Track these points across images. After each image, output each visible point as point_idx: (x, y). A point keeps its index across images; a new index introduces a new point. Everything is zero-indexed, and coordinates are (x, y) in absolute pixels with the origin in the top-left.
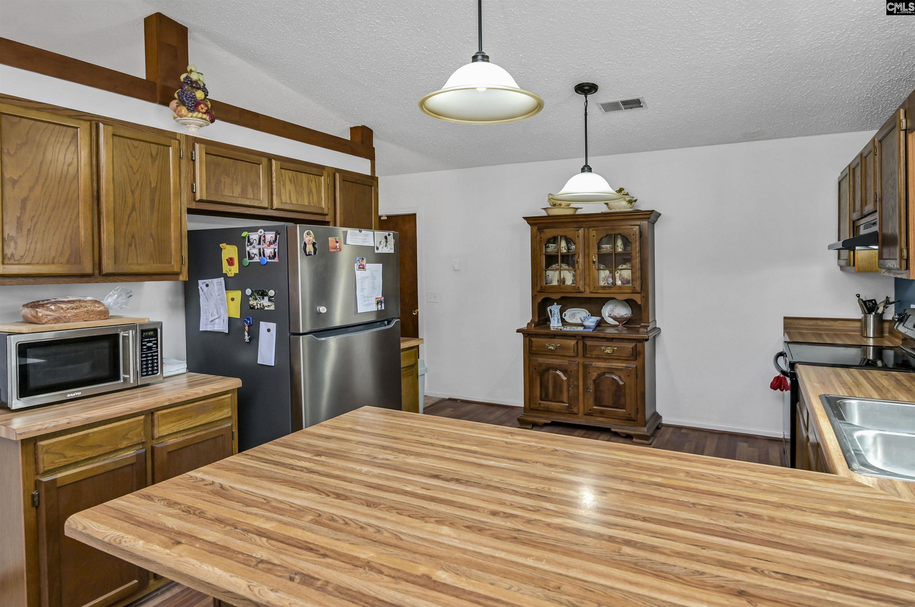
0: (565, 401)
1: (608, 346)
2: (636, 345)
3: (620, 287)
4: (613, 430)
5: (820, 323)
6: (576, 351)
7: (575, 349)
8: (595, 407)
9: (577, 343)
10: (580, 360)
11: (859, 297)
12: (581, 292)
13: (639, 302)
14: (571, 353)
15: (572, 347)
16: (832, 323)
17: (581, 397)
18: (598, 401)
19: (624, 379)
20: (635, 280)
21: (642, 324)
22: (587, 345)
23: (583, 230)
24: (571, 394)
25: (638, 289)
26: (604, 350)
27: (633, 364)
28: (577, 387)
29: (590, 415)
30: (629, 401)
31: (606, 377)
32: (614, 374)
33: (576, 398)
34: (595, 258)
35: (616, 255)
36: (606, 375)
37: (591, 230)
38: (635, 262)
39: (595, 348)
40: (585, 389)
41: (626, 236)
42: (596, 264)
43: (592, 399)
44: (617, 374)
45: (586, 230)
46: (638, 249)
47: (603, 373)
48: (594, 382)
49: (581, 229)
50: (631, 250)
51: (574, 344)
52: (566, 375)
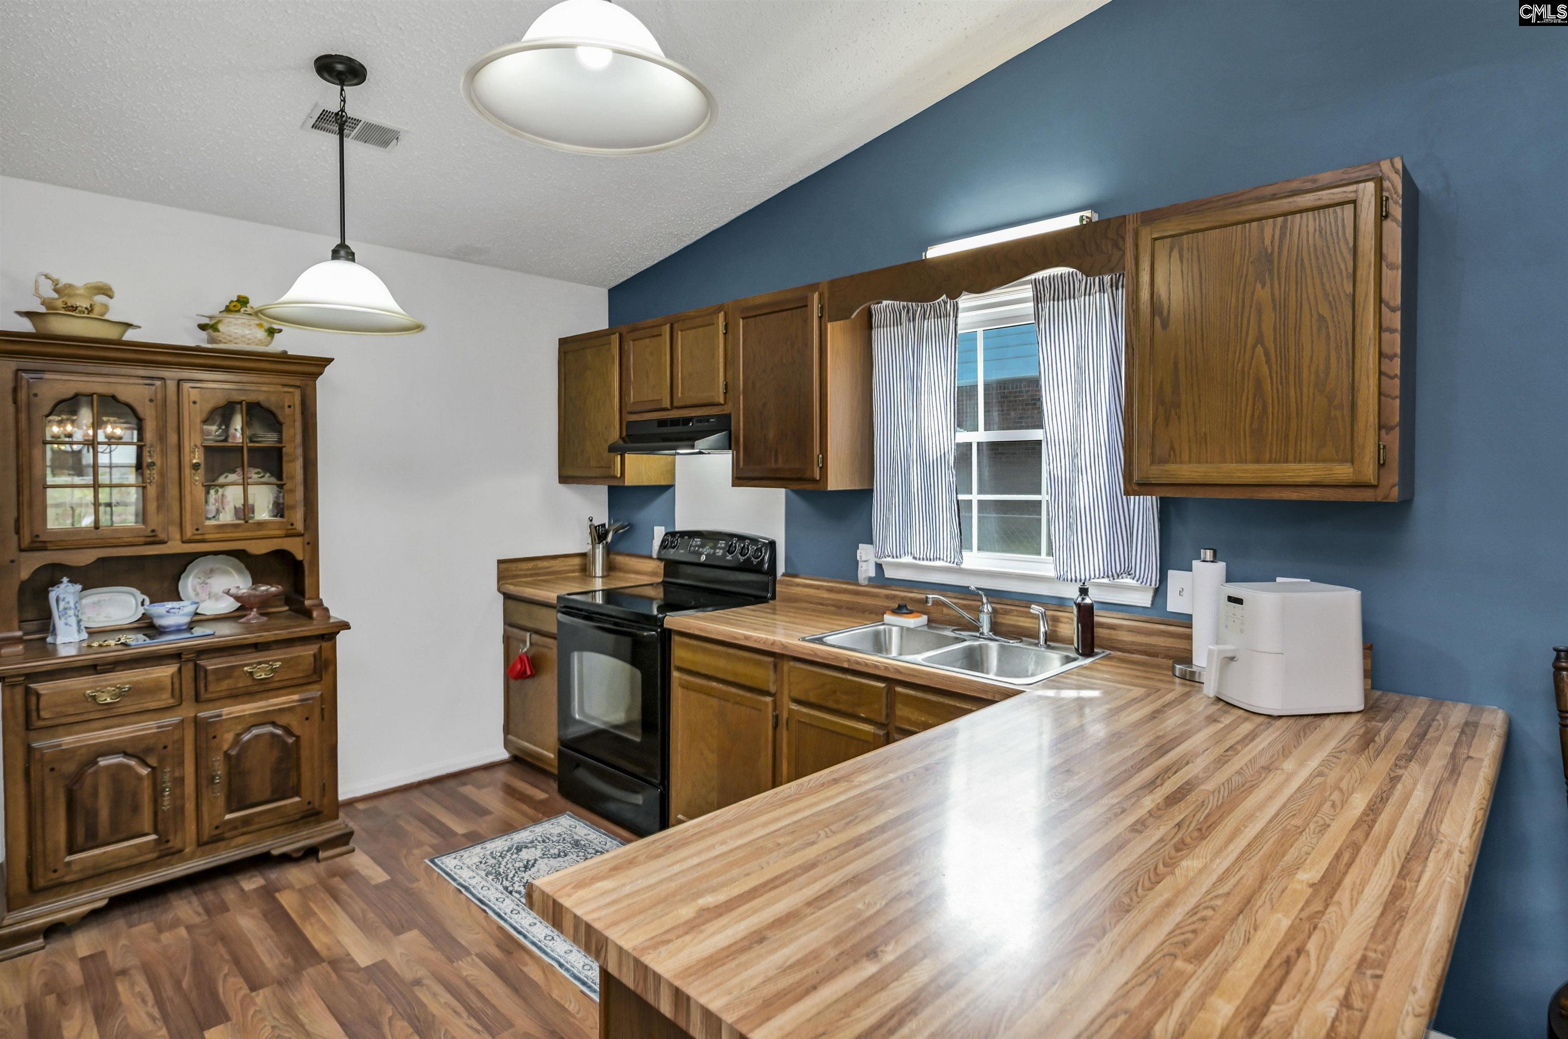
0: (147, 830)
1: (260, 663)
2: (321, 647)
4: (275, 852)
5: (539, 564)
6: (177, 692)
7: (177, 686)
8: (228, 817)
9: (180, 670)
10: (188, 711)
11: (591, 521)
12: (163, 543)
13: (299, 556)
14: (165, 699)
15: (169, 681)
16: (552, 562)
17: (190, 806)
18: (236, 800)
19: (297, 730)
20: (293, 507)
21: (307, 603)
22: (206, 671)
23: (165, 386)
24: (167, 803)
25: (299, 526)
26: (251, 673)
27: (314, 692)
28: (180, 781)
29: (216, 839)
30: (308, 774)
31: (257, 737)
32: (274, 724)
33: (179, 810)
34: (198, 457)
35: (250, 450)
36: (255, 732)
37: (186, 386)
38: (295, 468)
39: (228, 672)
40: (203, 780)
41: (273, 409)
42: (201, 471)
43: (221, 801)
44: (283, 720)
45: (171, 385)
46: (299, 438)
47: (248, 729)
48: (227, 755)
49: (158, 383)
50: (280, 440)
51: (172, 676)
52: (153, 761)
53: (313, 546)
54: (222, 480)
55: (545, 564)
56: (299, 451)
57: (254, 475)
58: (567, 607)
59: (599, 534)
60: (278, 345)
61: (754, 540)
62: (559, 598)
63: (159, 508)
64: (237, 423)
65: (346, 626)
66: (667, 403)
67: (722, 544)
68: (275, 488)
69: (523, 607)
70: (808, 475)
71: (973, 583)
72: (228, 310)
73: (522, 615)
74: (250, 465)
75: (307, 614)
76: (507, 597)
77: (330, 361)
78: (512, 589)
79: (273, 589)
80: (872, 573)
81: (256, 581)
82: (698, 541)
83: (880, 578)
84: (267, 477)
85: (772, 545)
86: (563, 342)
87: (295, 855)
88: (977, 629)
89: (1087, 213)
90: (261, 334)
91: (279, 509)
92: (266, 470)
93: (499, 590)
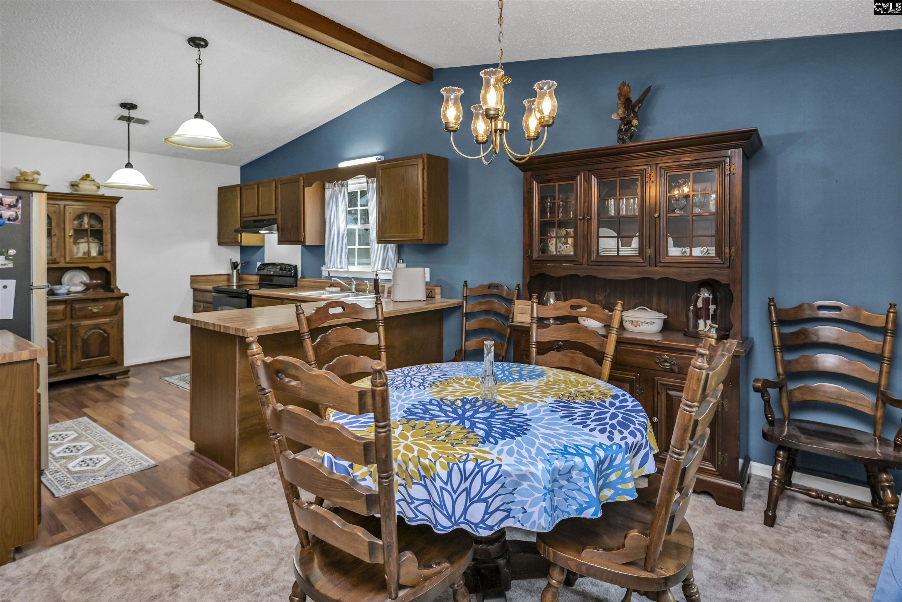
1: (95, 306)
2: (117, 302)
3: (94, 258)
4: (100, 374)
5: (209, 277)
6: (65, 314)
7: (65, 312)
8: (83, 360)
9: (66, 307)
10: (68, 322)
11: (231, 260)
12: (58, 263)
13: (109, 270)
14: (61, 316)
15: (62, 311)
16: (214, 277)
17: (69, 356)
18: (86, 355)
19: (108, 331)
20: (107, 252)
21: (112, 287)
22: (75, 308)
23: (59, 207)
24: (61, 354)
25: (109, 258)
26: (91, 310)
27: (115, 318)
28: (65, 346)
29: (78, 368)
30: (113, 348)
31: (93, 333)
32: (100, 329)
33: (65, 356)
34: (71, 232)
35: (91, 230)
36: (93, 331)
37: (67, 207)
38: (107, 237)
39: (83, 309)
40: (74, 346)
41: (99, 215)
42: (72, 238)
43: (80, 354)
44: (103, 328)
45: (62, 207)
46: (109, 226)
47: (90, 329)
48: (83, 339)
49: (57, 206)
50: (102, 227)
51: (63, 309)
52: (56, 338)
53: (114, 266)
54: (78, 241)
55: (211, 278)
56: (109, 231)
57: (91, 240)
58: (217, 290)
59: (235, 266)
60: (101, 192)
61: (290, 265)
62: (213, 288)
63: (57, 250)
64: (86, 220)
65: (127, 295)
66: (256, 214)
67: (279, 267)
68: (98, 244)
69: (200, 293)
70: (300, 240)
71: (350, 276)
72: (82, 179)
73: (200, 296)
74: (91, 237)
75: (112, 291)
76: (195, 290)
77: (121, 198)
78: (196, 286)
79: (99, 281)
80: (327, 275)
81: (91, 279)
82: (271, 267)
83: (329, 277)
84: (96, 240)
85: (296, 266)
86: (219, 189)
87: (107, 376)
88: (351, 290)
89: (379, 157)
90: (95, 188)
91: (101, 253)
92: (96, 238)
93: (191, 288)
